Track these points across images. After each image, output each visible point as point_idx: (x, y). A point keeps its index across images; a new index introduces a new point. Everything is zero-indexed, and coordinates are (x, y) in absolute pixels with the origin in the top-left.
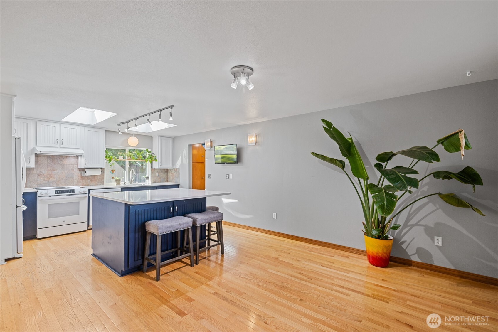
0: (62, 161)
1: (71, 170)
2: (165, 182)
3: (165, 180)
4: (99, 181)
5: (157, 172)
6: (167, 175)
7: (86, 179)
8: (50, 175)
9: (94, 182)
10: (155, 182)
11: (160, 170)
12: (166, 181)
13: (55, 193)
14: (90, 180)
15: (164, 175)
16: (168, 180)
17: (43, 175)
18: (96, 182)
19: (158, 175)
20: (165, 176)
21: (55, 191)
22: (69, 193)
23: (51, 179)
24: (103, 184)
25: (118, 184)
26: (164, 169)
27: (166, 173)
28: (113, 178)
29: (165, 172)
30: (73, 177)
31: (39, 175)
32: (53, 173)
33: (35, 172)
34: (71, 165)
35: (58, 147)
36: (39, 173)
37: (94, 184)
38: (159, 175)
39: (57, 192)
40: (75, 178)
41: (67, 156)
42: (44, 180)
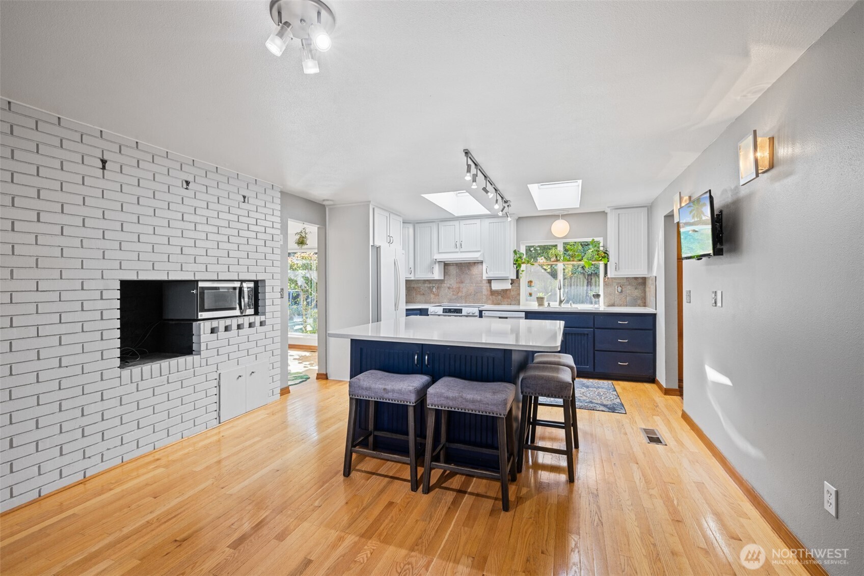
0: (470, 270)
1: (479, 282)
2: (639, 306)
3: (639, 302)
4: (513, 298)
5: (618, 284)
6: (645, 292)
7: (497, 295)
8: (459, 288)
9: (506, 300)
10: (613, 305)
11: (625, 281)
12: (642, 304)
13: (443, 313)
14: (502, 297)
15: (636, 291)
16: (645, 303)
17: (452, 288)
18: (509, 300)
19: (620, 291)
20: (637, 293)
21: (444, 309)
22: (457, 313)
23: (460, 294)
24: (519, 304)
25: (541, 304)
26: (636, 278)
27: (641, 287)
28: (531, 295)
29: (639, 284)
30: (482, 292)
31: (449, 288)
32: (461, 285)
33: (445, 285)
34: (479, 275)
35: (458, 252)
36: (449, 286)
37: (507, 303)
38: (623, 290)
39: (445, 311)
40: (484, 293)
41: (475, 263)
42: (453, 295)
